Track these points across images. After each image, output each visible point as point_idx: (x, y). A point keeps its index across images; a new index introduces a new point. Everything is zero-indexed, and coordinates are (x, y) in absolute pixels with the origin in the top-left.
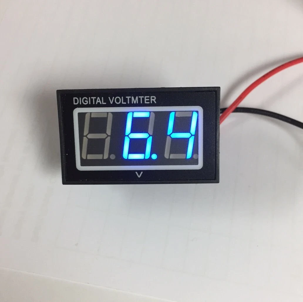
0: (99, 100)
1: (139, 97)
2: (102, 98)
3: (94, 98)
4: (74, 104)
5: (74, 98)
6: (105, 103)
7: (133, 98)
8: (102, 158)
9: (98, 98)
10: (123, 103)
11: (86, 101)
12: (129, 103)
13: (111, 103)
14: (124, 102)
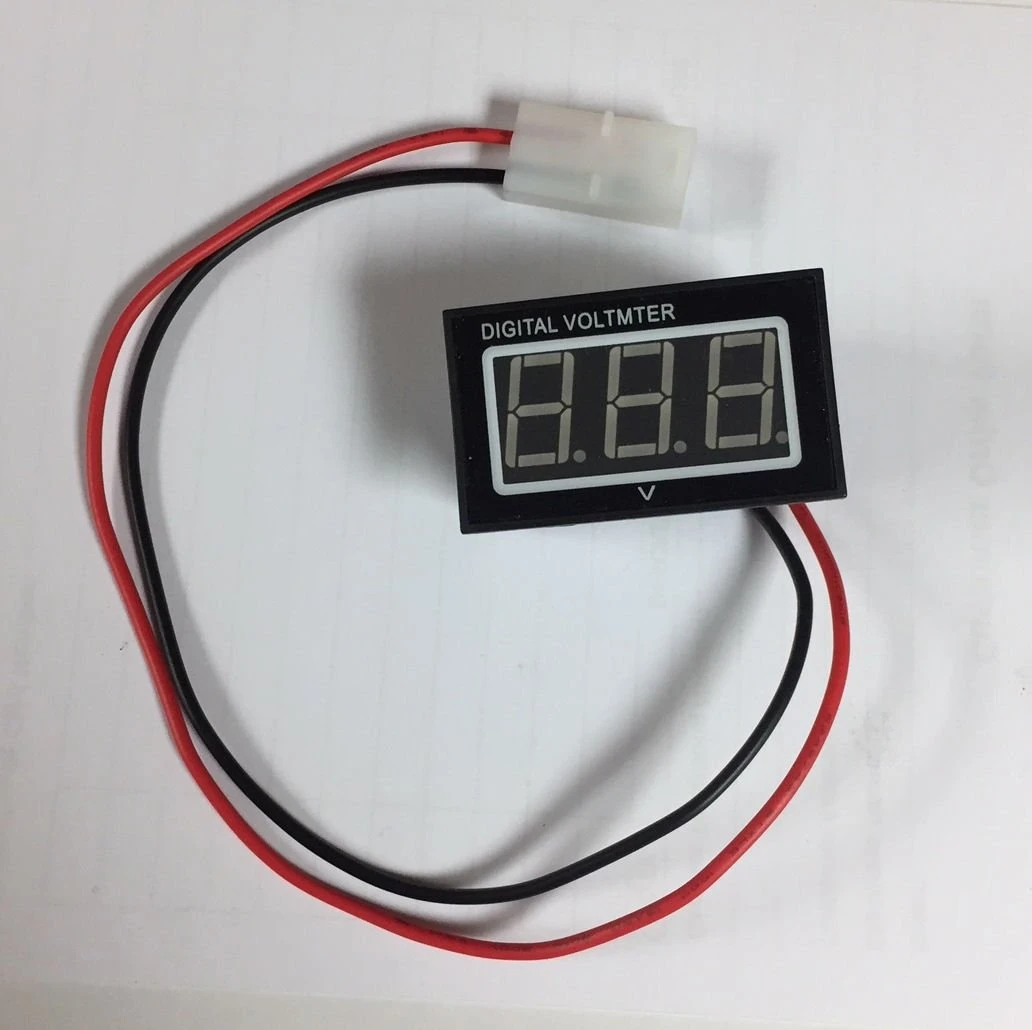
0: (540, 325)
1: (635, 309)
2: (549, 318)
3: (528, 321)
4: (484, 338)
5: (483, 326)
6: (556, 331)
7: (619, 311)
8: (553, 462)
9: (540, 320)
10: (597, 326)
11: (510, 330)
12: (610, 324)
13: (570, 328)
14: (599, 323)
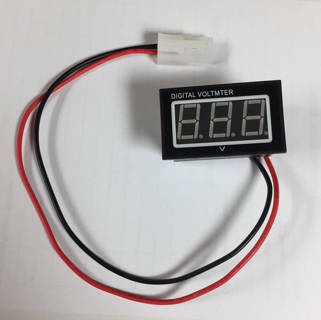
0: (190, 95)
1: (220, 91)
2: (193, 93)
3: (186, 93)
4: (172, 98)
5: (172, 94)
6: (195, 97)
7: (215, 91)
8: (192, 138)
9: (190, 93)
11: (180, 96)
12: (212, 95)
13: (200, 96)
14: (209, 95)
